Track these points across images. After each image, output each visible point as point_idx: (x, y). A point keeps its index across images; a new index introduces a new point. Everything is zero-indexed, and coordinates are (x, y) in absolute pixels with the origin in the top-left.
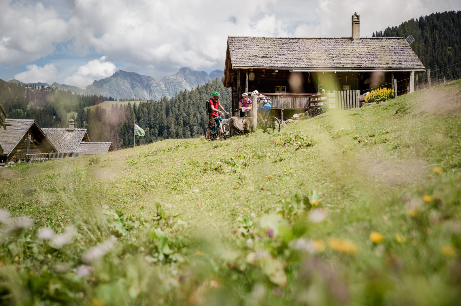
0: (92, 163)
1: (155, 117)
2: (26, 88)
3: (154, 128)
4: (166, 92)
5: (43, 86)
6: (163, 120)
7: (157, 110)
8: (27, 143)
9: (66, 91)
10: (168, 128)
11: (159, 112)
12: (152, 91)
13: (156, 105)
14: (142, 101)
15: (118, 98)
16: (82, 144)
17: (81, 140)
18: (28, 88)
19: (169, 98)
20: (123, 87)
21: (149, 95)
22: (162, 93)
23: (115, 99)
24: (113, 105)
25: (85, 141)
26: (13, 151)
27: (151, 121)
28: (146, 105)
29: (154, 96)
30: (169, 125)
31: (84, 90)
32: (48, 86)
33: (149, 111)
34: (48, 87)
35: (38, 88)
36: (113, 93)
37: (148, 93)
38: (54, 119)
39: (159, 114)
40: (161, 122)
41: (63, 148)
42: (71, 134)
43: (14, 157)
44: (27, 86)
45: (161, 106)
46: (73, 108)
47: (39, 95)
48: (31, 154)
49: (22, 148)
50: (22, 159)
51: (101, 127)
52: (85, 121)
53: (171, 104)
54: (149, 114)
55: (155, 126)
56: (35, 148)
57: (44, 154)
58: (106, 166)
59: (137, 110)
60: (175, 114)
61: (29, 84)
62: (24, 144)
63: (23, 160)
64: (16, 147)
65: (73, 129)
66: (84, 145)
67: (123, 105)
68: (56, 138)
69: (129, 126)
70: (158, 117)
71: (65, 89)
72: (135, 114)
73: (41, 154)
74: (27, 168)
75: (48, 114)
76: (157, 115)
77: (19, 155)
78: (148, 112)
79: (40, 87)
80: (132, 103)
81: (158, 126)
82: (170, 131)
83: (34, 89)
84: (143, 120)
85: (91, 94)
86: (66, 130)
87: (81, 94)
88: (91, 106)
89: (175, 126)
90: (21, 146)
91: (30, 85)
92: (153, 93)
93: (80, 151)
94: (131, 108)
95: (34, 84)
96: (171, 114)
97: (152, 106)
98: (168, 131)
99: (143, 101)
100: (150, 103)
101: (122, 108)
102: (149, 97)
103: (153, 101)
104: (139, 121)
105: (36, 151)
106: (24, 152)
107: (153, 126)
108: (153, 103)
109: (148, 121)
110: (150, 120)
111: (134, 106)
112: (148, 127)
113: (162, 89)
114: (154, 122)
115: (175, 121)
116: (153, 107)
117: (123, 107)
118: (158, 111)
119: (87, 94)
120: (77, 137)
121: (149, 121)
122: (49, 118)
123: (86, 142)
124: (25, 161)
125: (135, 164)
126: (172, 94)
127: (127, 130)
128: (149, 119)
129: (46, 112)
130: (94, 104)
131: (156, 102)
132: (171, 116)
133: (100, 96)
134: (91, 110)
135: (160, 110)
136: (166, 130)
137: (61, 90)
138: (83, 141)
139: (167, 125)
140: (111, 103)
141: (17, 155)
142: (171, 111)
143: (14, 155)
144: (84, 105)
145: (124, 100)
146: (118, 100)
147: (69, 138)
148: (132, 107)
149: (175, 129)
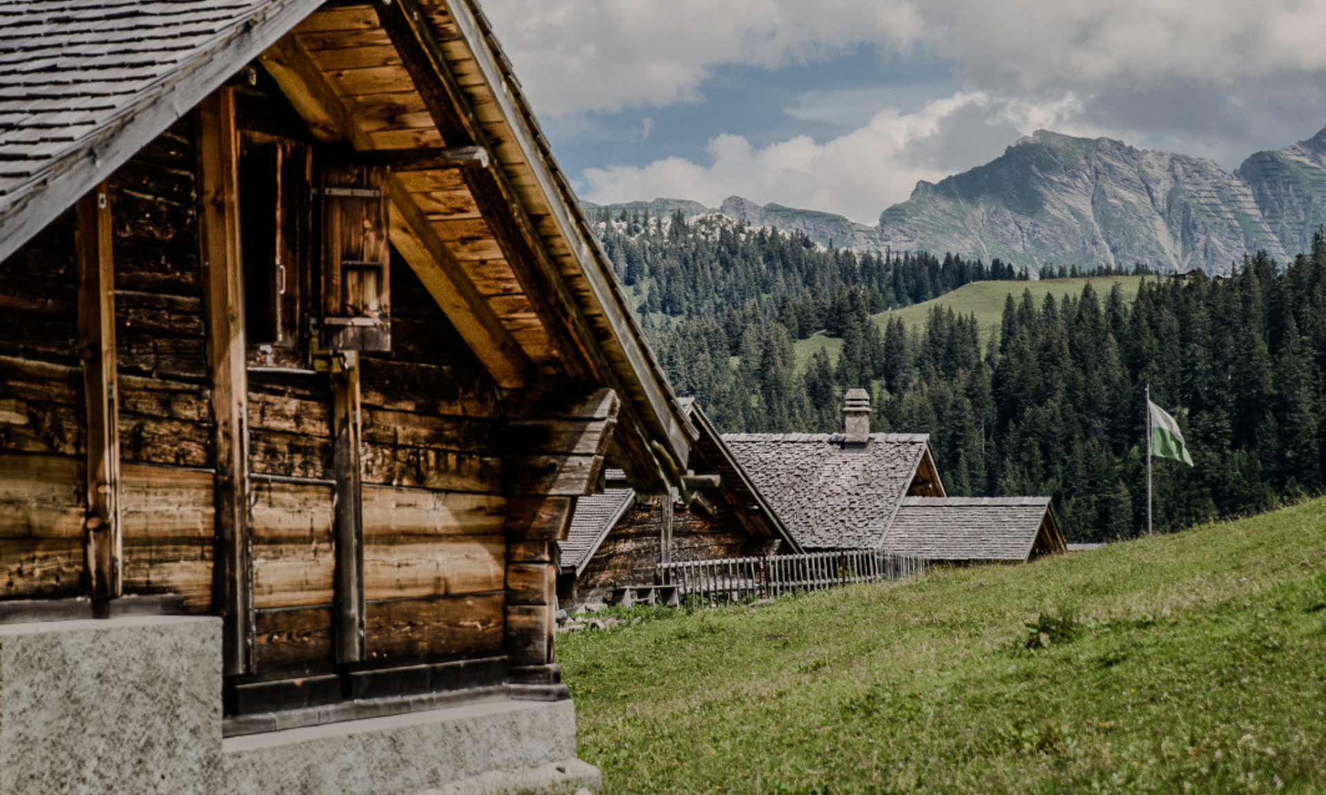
0: (1044, 638)
1: (1217, 356)
2: (603, 225)
3: (1210, 409)
4: (1266, 228)
5: (678, 219)
6: (1258, 367)
7: (1223, 321)
8: (660, 509)
9: (788, 236)
10: (1284, 406)
11: (1236, 330)
12: (1195, 227)
13: (1219, 296)
14: (1148, 279)
15: (1034, 265)
16: (908, 511)
17: (905, 492)
18: (609, 229)
19: (1284, 260)
20: (1053, 212)
21: (1179, 246)
22: (1247, 240)
23: (1017, 270)
24: (1010, 299)
25: (924, 495)
26: (601, 547)
27: (1196, 374)
28: (1169, 297)
29: (1205, 250)
30: (1285, 392)
31: (868, 233)
32: (702, 215)
33: (1185, 323)
34: (702, 222)
35: (659, 225)
36: (1006, 242)
37: (1175, 237)
38: (734, 373)
39: (1235, 337)
40: (1248, 380)
41: (820, 531)
42: (858, 459)
43: (604, 576)
44: (606, 218)
45: (1246, 301)
46: (819, 316)
47: (664, 257)
48: (680, 564)
49: (638, 536)
50: (639, 586)
51: (955, 407)
52: (877, 376)
53: (1294, 289)
54: (1185, 340)
55: (1219, 400)
56: (696, 534)
57: (740, 560)
58: (1124, 658)
59: (1126, 321)
60: (1315, 338)
61: (615, 207)
62: (646, 515)
63: (643, 593)
64: (613, 530)
65: (865, 438)
66: (921, 511)
67: (1058, 297)
68: (784, 481)
69: (1087, 397)
70: (1229, 352)
71: (782, 226)
72: (1119, 340)
73: (725, 561)
74: (680, 637)
75: (707, 350)
76: (1224, 346)
77: (624, 566)
78: (1183, 330)
79: (667, 221)
80: (1102, 288)
81: (1231, 399)
82: (1292, 423)
83: (637, 231)
84: (1156, 368)
85: (904, 247)
86: (831, 443)
87: (855, 251)
88: (904, 305)
89: (1314, 399)
90: (633, 523)
91: (618, 214)
92: (1203, 238)
93: (902, 541)
94: (1096, 311)
95: (638, 205)
96: (1295, 338)
97: (1198, 298)
98: (1282, 421)
99: (1154, 279)
100: (1190, 287)
101: (1054, 311)
102: (1184, 256)
103: (1206, 278)
104: (1140, 377)
105: (700, 548)
106: (648, 552)
107: (1204, 398)
108: (1203, 286)
109: (1184, 373)
110: (1189, 367)
111: (1114, 299)
112: (1184, 405)
113: (1246, 215)
114: (1212, 378)
115: (1315, 373)
116: (1207, 305)
117: (1059, 308)
118: (1230, 324)
119: (882, 249)
120: (883, 474)
121: (1189, 377)
122: (711, 366)
123: (928, 500)
124: (652, 597)
125: (1275, 649)
126: (1297, 238)
127: (1081, 421)
128: (1184, 365)
129: (697, 337)
130: (917, 297)
131: (1220, 282)
132: (1297, 349)
133: (949, 255)
134: (908, 327)
135: (1237, 321)
136: (1269, 416)
137: (762, 234)
138: (911, 493)
139: (1275, 392)
140: (1002, 288)
141: (615, 567)
142: (1293, 324)
143: (602, 570)
144: (872, 303)
145: (1062, 273)
146: (1034, 276)
147: (845, 479)
148: (1102, 309)
149: (1314, 410)
